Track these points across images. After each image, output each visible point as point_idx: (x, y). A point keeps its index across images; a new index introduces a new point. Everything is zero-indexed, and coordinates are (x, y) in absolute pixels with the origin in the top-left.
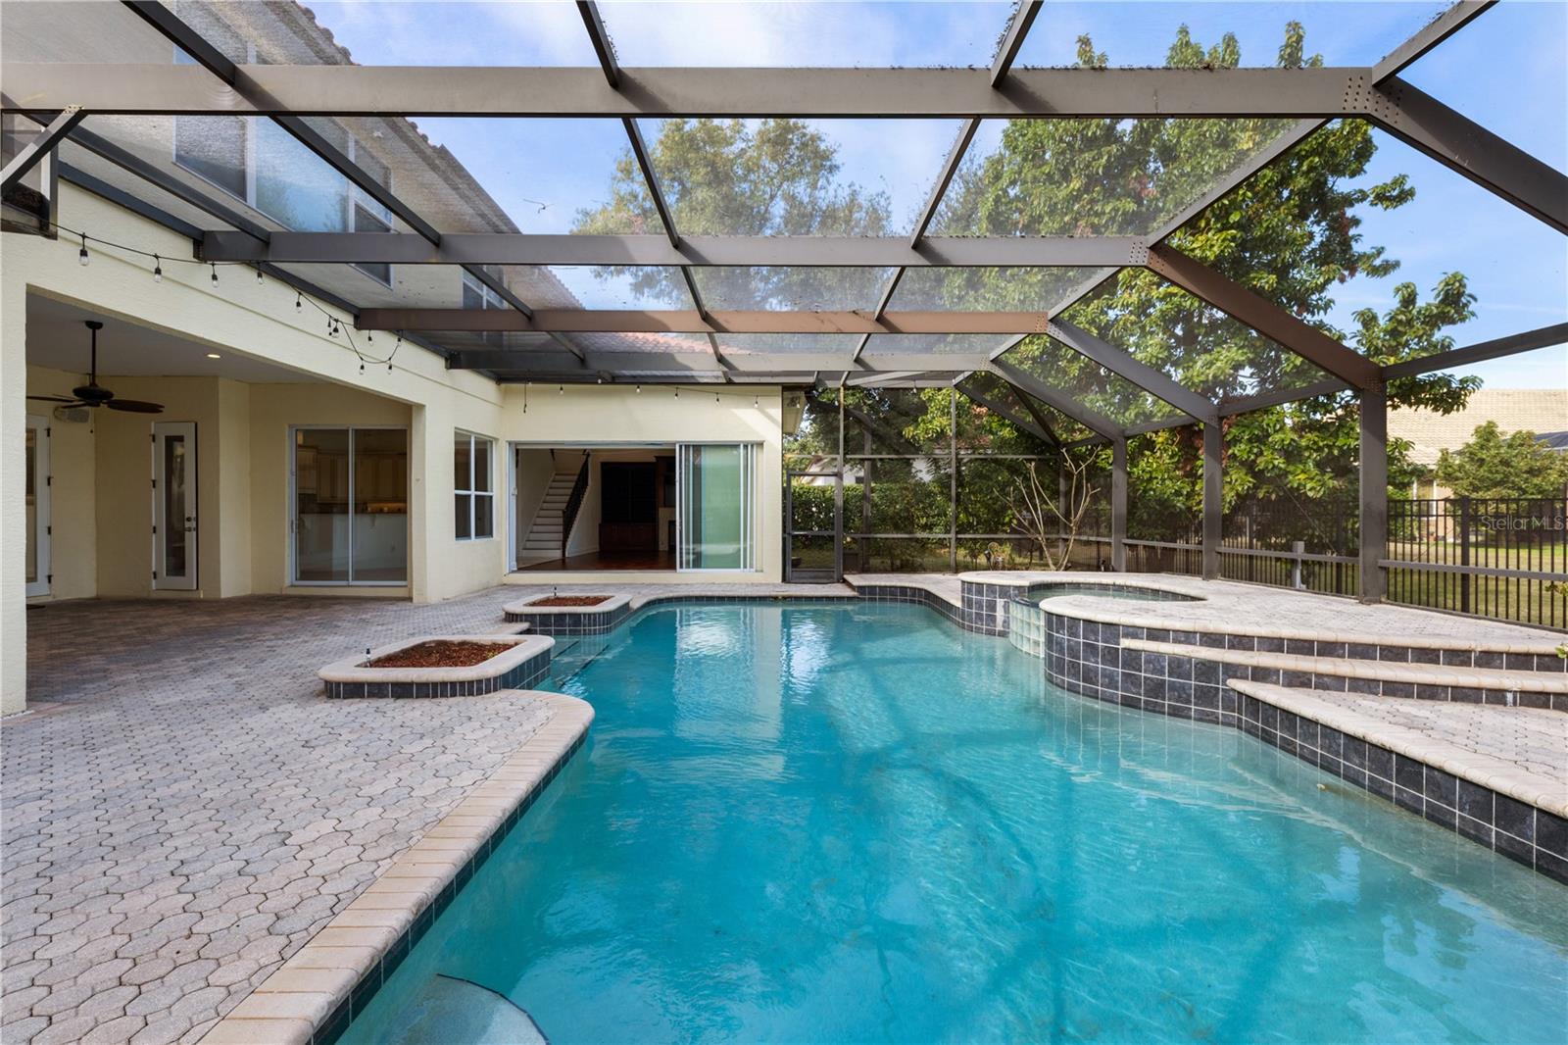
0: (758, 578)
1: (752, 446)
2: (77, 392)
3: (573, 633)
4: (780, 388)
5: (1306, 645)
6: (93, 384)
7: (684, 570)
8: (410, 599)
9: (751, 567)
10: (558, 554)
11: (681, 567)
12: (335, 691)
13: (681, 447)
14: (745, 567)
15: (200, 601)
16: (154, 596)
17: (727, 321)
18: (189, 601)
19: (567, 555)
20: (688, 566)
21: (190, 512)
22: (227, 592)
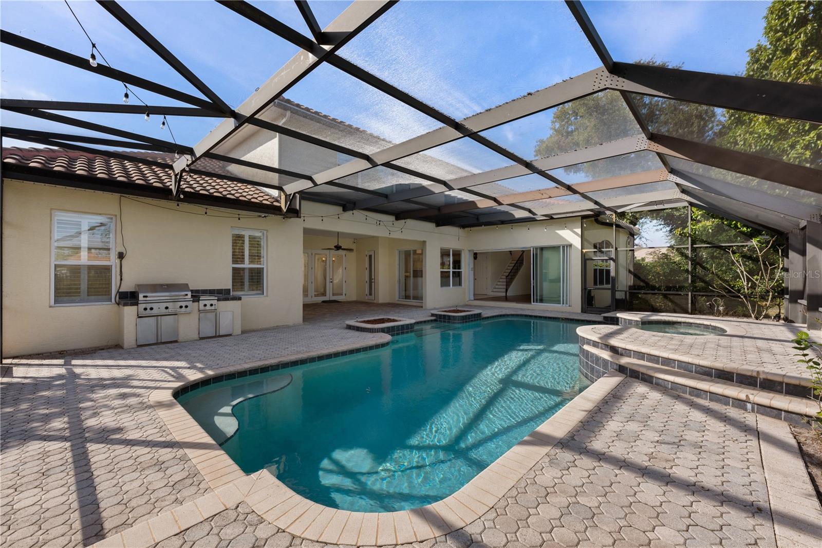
0: (568, 309)
1: (567, 247)
2: (335, 247)
3: (449, 322)
4: (580, 218)
5: (656, 358)
6: (338, 244)
7: (535, 303)
8: (422, 307)
9: (566, 304)
10: (504, 294)
11: (534, 302)
12: (350, 327)
13: (533, 248)
14: (563, 304)
15: (374, 303)
16: (367, 301)
17: (503, 201)
18: (371, 303)
19: (507, 294)
20: (537, 302)
21: (373, 277)
22: (381, 301)
